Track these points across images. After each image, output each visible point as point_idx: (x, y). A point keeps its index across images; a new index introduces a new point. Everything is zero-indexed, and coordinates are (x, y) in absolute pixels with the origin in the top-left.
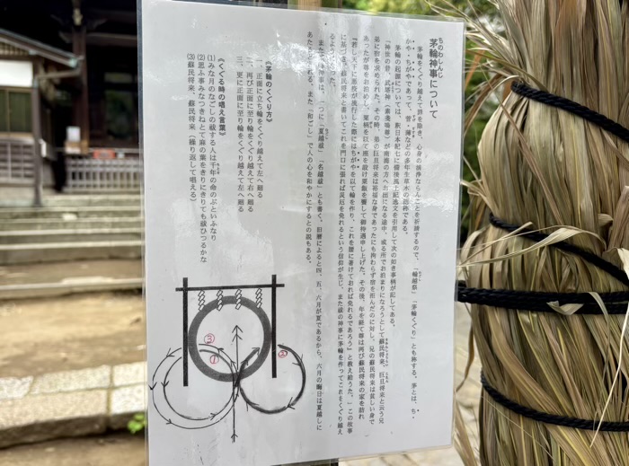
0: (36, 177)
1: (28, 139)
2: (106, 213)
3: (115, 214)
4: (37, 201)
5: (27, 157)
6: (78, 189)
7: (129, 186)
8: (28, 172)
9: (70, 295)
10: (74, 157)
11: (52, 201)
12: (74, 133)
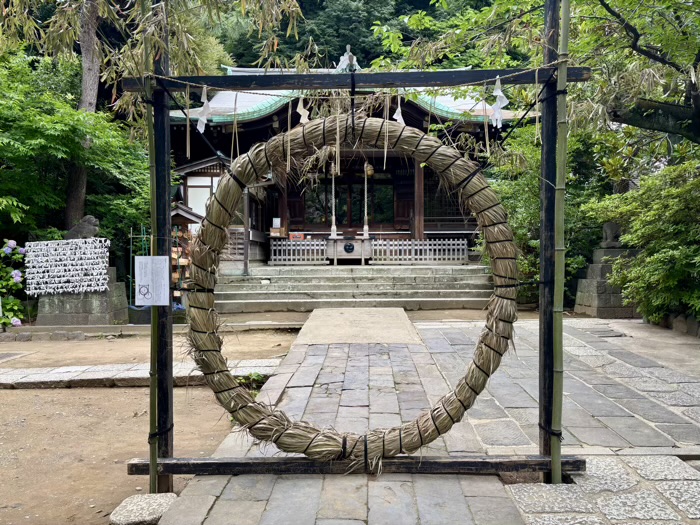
0: (245, 254)
1: (241, 229)
2: (290, 279)
3: (296, 280)
4: (246, 271)
5: (241, 241)
6: (278, 262)
7: (313, 260)
8: (241, 251)
9: (248, 331)
10: (275, 239)
11: (257, 270)
12: (277, 222)
